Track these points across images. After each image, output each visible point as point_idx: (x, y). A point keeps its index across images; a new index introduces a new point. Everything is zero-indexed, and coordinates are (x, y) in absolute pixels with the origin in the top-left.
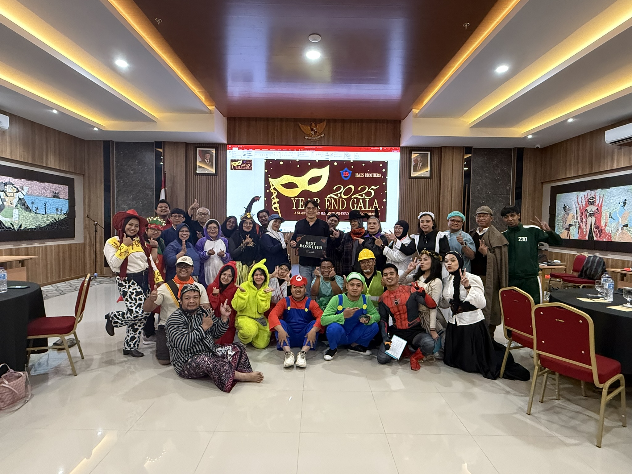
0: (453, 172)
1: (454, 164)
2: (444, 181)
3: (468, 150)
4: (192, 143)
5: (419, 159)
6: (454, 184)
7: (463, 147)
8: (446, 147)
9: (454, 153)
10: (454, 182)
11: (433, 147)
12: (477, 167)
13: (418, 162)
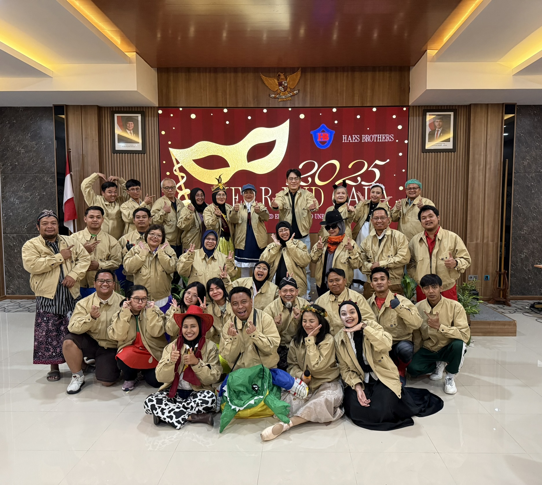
0: (488, 141)
1: (489, 129)
2: (474, 156)
3: (509, 108)
4: (107, 107)
5: (437, 124)
6: (488, 159)
7: (503, 104)
8: (476, 105)
9: (489, 114)
10: (489, 156)
11: (459, 106)
12: (523, 133)
13: (435, 127)
